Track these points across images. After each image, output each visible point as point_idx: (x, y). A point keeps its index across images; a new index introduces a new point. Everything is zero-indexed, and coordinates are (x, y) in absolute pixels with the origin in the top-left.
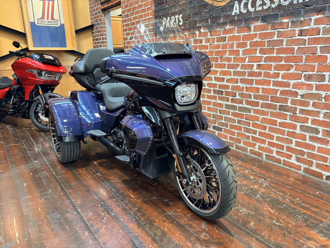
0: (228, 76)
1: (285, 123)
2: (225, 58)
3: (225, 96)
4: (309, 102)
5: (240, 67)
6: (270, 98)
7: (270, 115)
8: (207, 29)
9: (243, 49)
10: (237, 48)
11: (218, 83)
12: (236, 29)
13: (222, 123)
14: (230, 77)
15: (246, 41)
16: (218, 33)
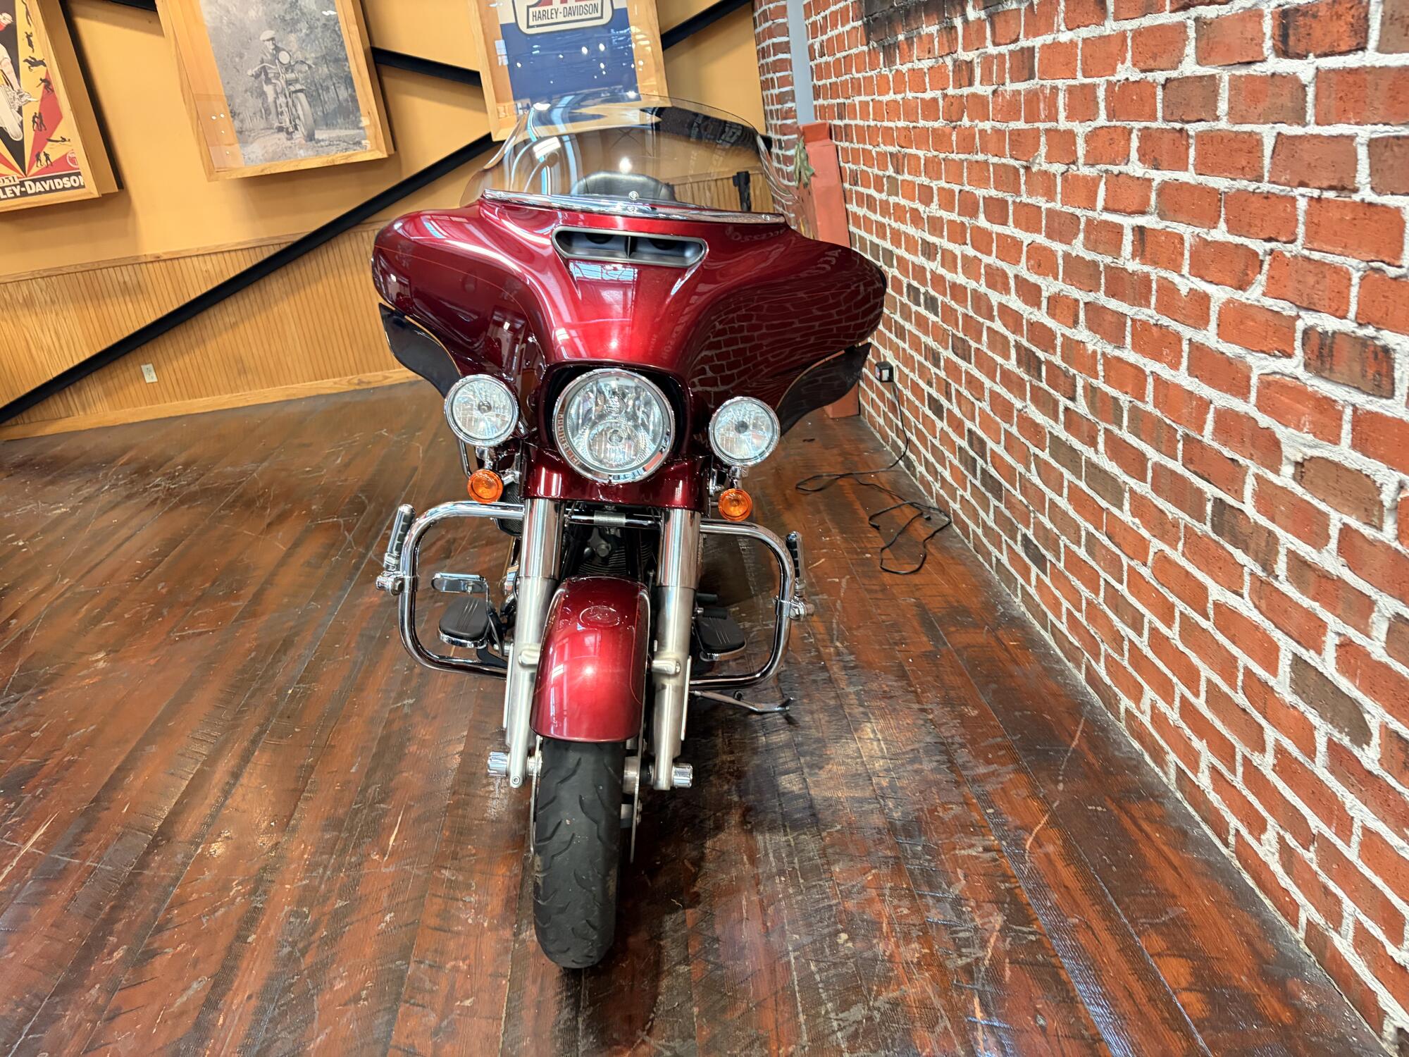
0: (1051, 278)
1: (1233, 613)
2: (1038, 172)
3: (1046, 387)
4: (1328, 518)
5: (1081, 236)
6: (1180, 446)
7: (1185, 544)
8: (981, 1)
9: (1089, 127)
10: (1067, 118)
11: (1027, 311)
12: (1062, 3)
13: (1045, 528)
14: (1056, 286)
15: (1094, 80)
16: (1013, 27)
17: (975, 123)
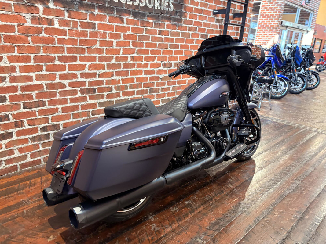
2: (95, 49)
4: (165, 82)
5: (114, 60)
6: (143, 85)
9: (117, 40)
10: (110, 38)
11: (87, 80)
12: (108, 17)
14: (104, 71)
15: (120, 33)
16: (82, 16)
17: (54, 36)
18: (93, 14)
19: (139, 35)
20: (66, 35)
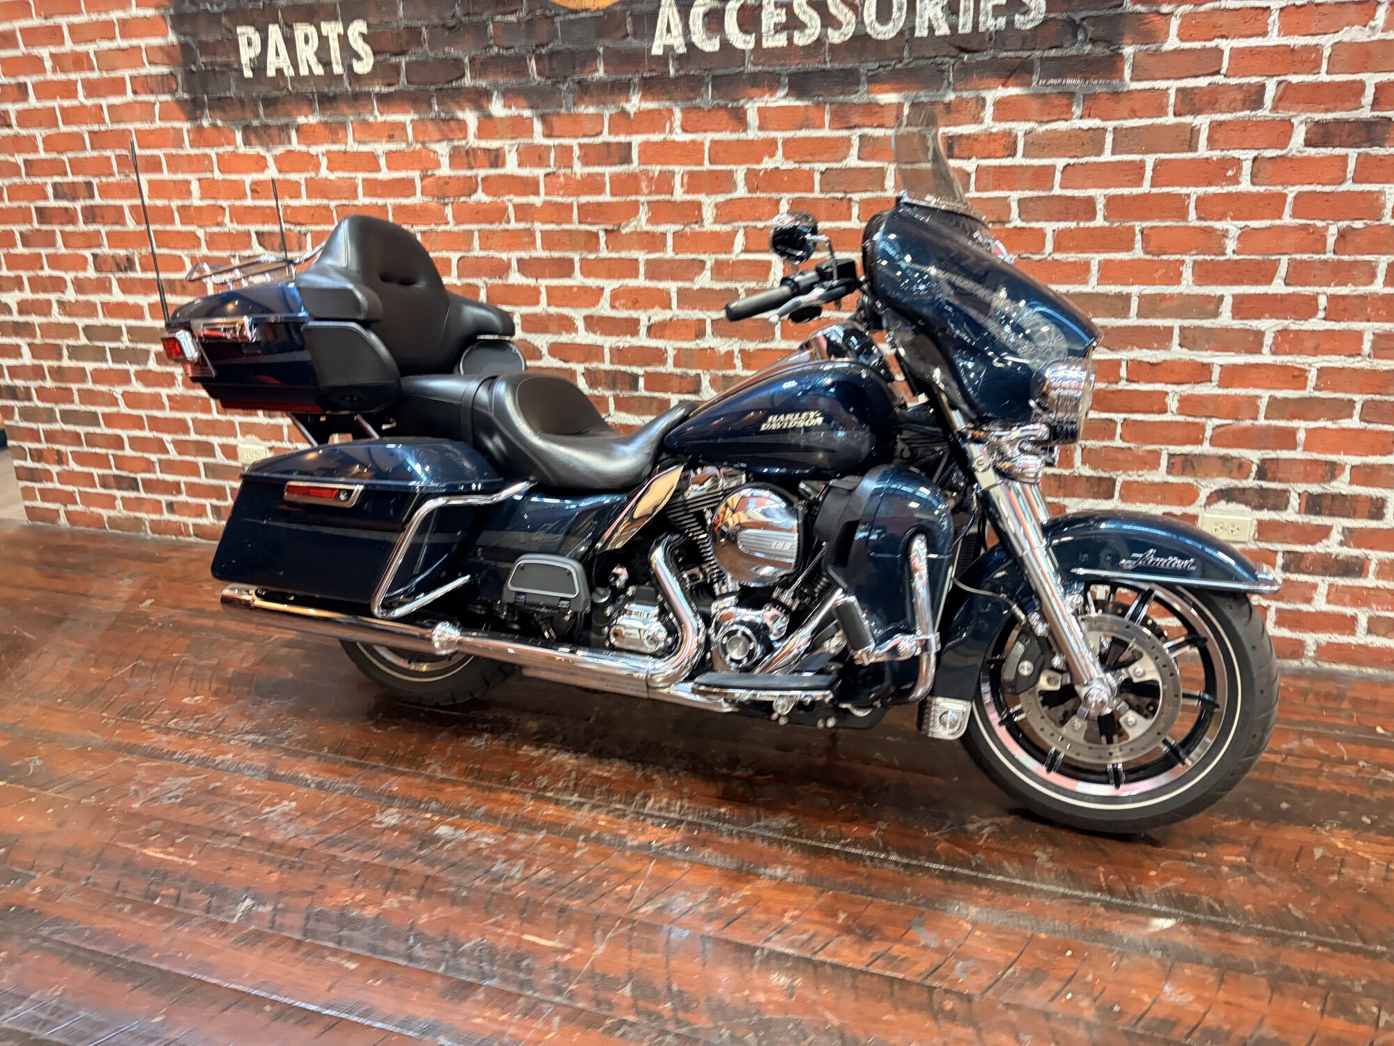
0: (657, 310)
2: (632, 233)
3: (647, 394)
5: (707, 273)
8: (522, 102)
9: (721, 198)
11: (608, 342)
12: (678, 115)
14: (666, 315)
15: (729, 167)
16: (588, 126)
17: (505, 198)
18: (624, 113)
19: (823, 167)
20: (537, 193)
